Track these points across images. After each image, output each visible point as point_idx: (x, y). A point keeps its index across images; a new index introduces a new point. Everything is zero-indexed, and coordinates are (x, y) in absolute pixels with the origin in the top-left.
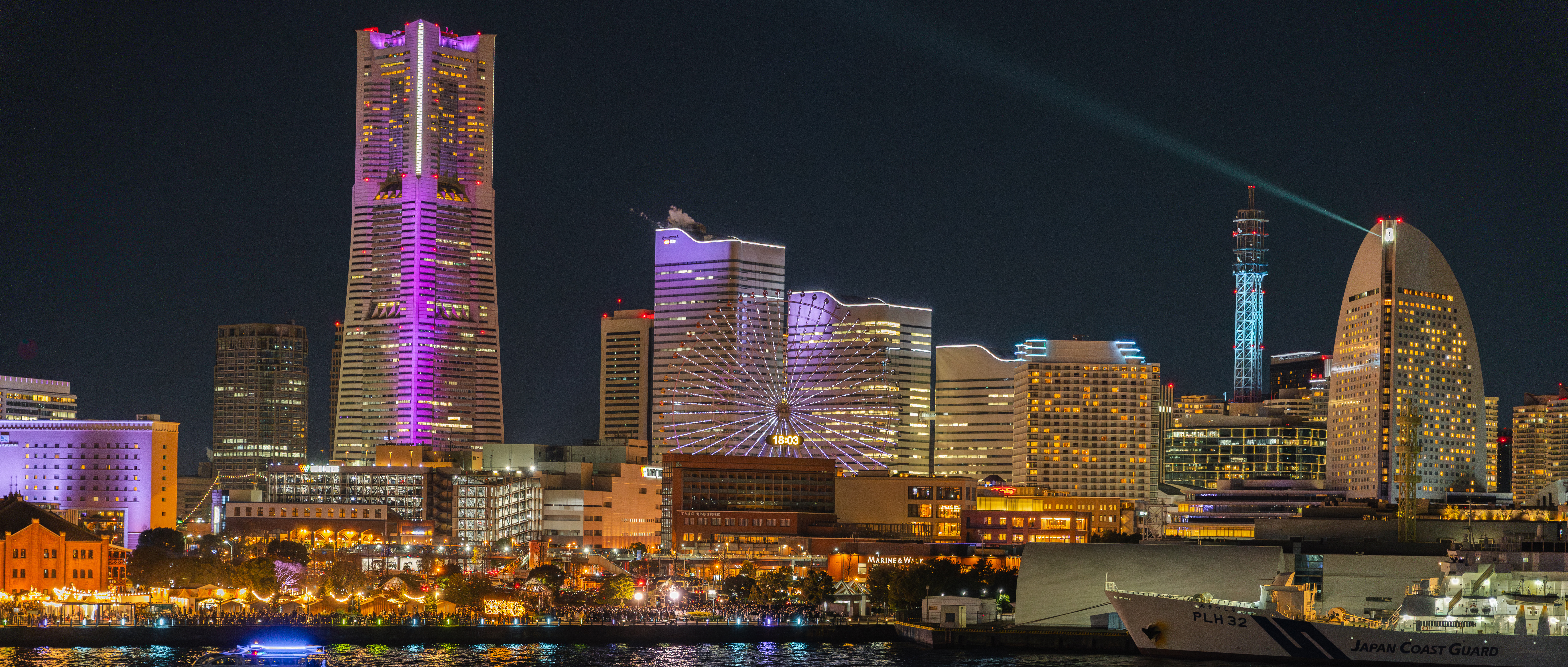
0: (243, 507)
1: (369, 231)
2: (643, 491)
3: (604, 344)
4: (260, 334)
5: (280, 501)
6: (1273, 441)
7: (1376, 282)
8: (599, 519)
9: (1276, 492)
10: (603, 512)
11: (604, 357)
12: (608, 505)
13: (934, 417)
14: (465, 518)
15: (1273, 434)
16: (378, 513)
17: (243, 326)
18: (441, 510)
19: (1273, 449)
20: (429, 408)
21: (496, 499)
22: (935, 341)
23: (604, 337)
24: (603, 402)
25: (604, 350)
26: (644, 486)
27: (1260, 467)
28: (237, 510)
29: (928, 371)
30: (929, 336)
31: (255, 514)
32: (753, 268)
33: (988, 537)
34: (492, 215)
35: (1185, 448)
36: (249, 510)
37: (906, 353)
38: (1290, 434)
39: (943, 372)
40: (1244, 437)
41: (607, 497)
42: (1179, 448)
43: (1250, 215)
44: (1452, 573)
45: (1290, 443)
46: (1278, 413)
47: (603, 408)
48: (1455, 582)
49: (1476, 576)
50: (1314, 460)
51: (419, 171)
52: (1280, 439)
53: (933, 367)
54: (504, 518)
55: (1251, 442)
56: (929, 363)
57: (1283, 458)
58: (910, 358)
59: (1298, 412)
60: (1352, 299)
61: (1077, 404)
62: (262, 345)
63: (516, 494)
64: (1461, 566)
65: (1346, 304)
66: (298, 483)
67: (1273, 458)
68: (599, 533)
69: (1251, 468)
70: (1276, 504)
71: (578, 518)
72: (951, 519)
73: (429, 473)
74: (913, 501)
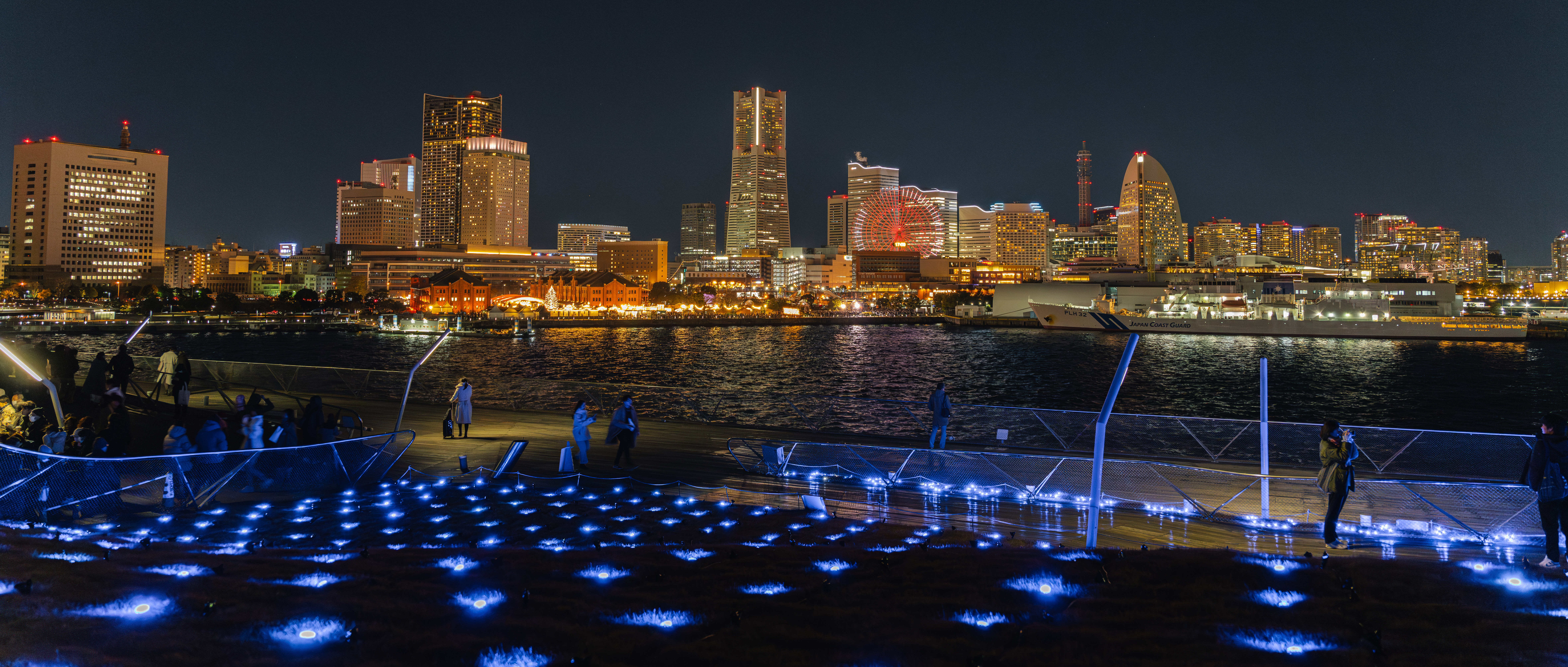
0: (692, 273)
1: (739, 167)
2: (845, 265)
3: (829, 208)
4: (698, 207)
5: (706, 271)
6: (1096, 242)
7: (1136, 178)
8: (828, 276)
9: (1097, 263)
10: (830, 274)
11: (829, 213)
12: (831, 271)
13: (959, 235)
14: (776, 277)
15: (1096, 239)
16: (743, 275)
17: (692, 204)
18: (767, 273)
19: (1096, 245)
20: (762, 234)
21: (788, 269)
22: (958, 205)
23: (829, 206)
24: (829, 231)
25: (829, 211)
26: (845, 263)
27: (1091, 253)
28: (690, 274)
29: (956, 217)
30: (956, 203)
31: (696, 276)
32: (887, 178)
33: (981, 282)
34: (785, 160)
35: (1060, 245)
36: (694, 275)
38: (1103, 239)
39: (962, 217)
40: (1084, 240)
41: (831, 267)
42: (1058, 245)
43: (1084, 153)
44: (1170, 294)
45: (1103, 243)
46: (1098, 231)
47: (829, 233)
48: (1172, 298)
49: (1180, 295)
50: (1113, 249)
51: (757, 144)
52: (1099, 241)
53: (958, 215)
54: (791, 276)
55: (1087, 242)
56: (956, 213)
57: (1100, 249)
58: (948, 211)
59: (1105, 231)
60: (1126, 185)
61: (1016, 228)
62: (699, 211)
63: (796, 267)
64: (1174, 292)
65: (1124, 188)
66: (712, 264)
67: (1096, 249)
68: (828, 282)
69: (1087, 253)
70: (1098, 267)
71: (819, 276)
72: (966, 275)
73: (762, 259)
74: (951, 268)
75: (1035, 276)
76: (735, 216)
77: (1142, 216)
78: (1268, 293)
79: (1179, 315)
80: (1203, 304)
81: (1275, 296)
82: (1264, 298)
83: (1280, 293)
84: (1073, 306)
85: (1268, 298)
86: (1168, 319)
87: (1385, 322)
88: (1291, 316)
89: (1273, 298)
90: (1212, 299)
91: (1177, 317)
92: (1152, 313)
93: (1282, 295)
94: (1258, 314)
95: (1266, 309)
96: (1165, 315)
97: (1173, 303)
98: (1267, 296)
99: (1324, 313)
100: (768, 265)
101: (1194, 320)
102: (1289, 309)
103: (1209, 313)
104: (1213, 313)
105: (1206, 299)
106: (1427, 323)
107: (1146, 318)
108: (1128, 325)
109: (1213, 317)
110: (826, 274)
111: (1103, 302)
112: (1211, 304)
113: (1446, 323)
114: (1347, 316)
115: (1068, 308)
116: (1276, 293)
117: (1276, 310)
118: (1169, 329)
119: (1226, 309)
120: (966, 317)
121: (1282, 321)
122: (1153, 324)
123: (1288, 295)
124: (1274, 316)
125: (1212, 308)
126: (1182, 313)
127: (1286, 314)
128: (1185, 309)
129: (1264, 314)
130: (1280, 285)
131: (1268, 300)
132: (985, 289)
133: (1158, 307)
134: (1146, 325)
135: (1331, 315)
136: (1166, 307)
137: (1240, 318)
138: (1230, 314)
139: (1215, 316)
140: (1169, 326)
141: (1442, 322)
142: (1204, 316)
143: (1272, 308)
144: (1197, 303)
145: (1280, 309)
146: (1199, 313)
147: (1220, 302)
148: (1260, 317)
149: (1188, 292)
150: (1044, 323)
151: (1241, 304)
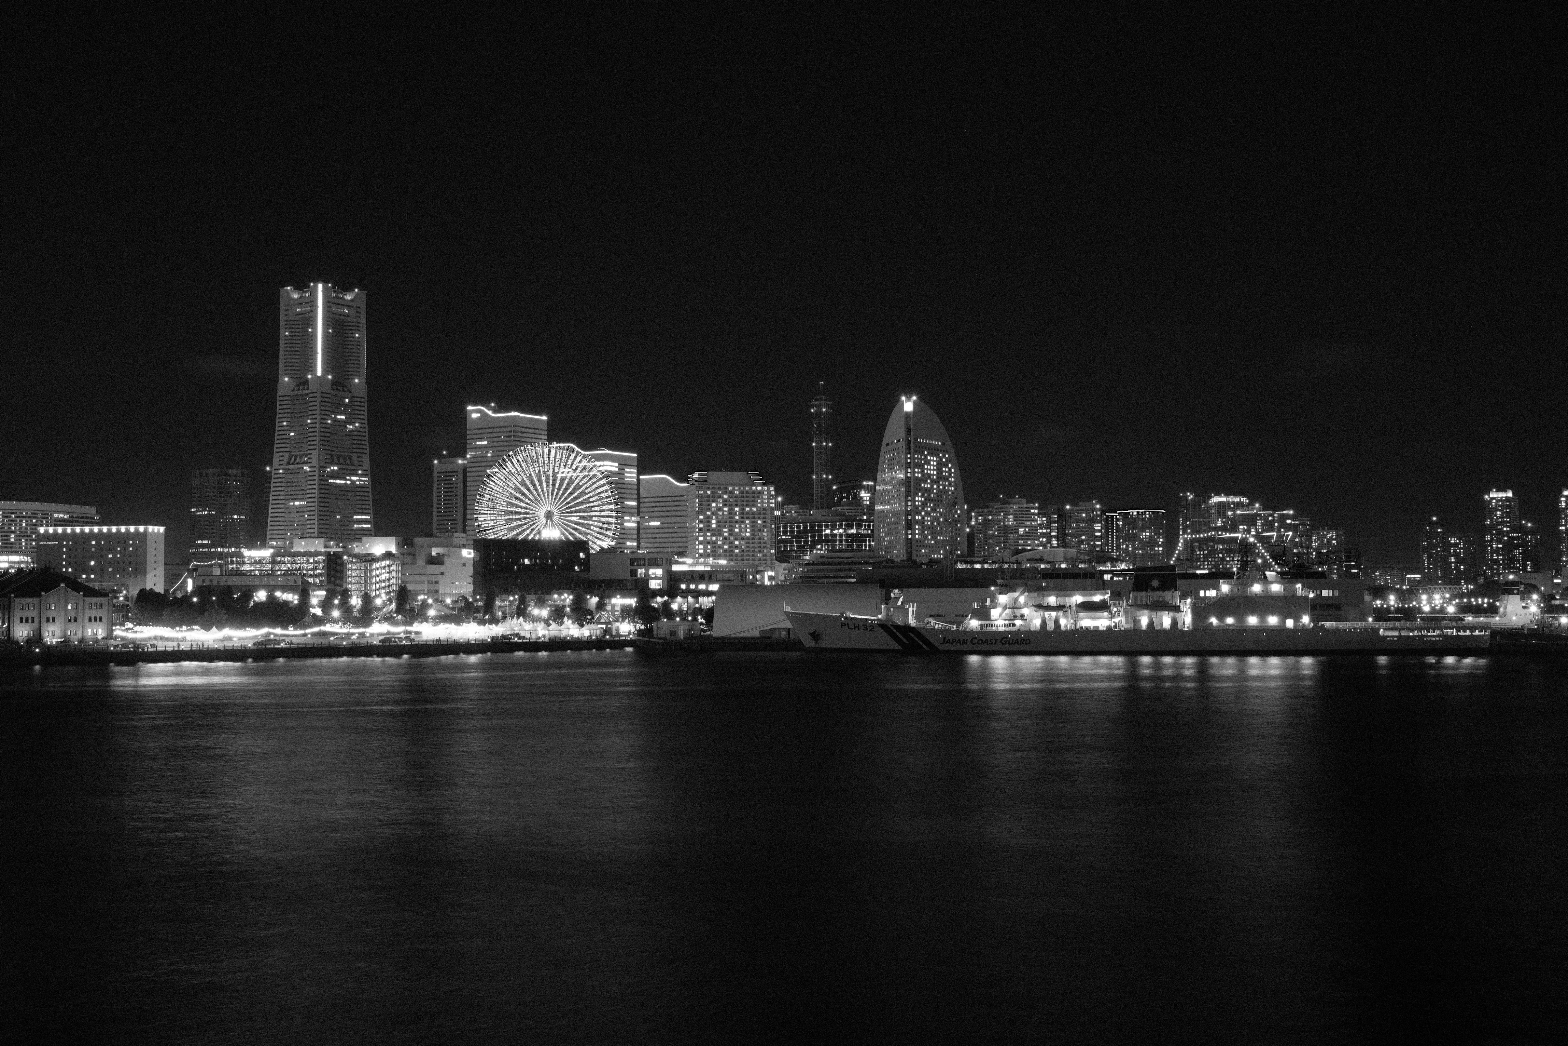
0: (207, 579)
1: (289, 411)
2: (464, 565)
3: (435, 479)
4: (219, 475)
5: (231, 575)
6: (841, 531)
7: (902, 436)
8: (436, 582)
9: (845, 560)
10: (439, 578)
11: (435, 485)
12: (442, 574)
13: (639, 519)
14: (351, 583)
15: (841, 527)
16: (295, 581)
17: (208, 471)
18: (336, 578)
19: (841, 535)
21: (371, 571)
22: (639, 474)
23: (435, 474)
25: (435, 482)
26: (464, 561)
27: (834, 546)
28: (203, 581)
29: (635, 492)
30: (636, 471)
31: (215, 583)
32: (528, 430)
34: (365, 400)
35: (789, 536)
36: (211, 581)
37: (621, 481)
38: (851, 527)
39: (644, 492)
40: (824, 528)
41: (441, 568)
42: (786, 536)
49: (1015, 595)
50: (865, 541)
51: (319, 373)
52: (845, 529)
53: (638, 488)
54: (376, 583)
55: (828, 531)
56: (635, 487)
58: (624, 484)
59: (852, 514)
60: (887, 445)
62: (220, 482)
63: (384, 568)
65: (884, 448)
66: (243, 563)
67: (841, 541)
68: (436, 591)
69: (828, 547)
71: (423, 582)
72: (656, 578)
73: (328, 555)
74: (633, 568)
75: (757, 580)
76: (283, 489)
77: (910, 491)
78: (1141, 590)
79: (1014, 625)
80: (1049, 608)
81: (1151, 594)
82: (1135, 598)
83: (1158, 589)
84: (852, 616)
85: (1141, 597)
86: (998, 632)
87: (1304, 629)
88: (1174, 623)
89: (1147, 597)
90: (1061, 601)
91: (1011, 629)
92: (974, 624)
93: (1160, 593)
94: (1127, 622)
95: (1139, 613)
96: (993, 626)
97: (1005, 607)
98: (1139, 594)
99: (1221, 618)
100: (337, 564)
101: (1035, 633)
102: (1171, 614)
103: (1057, 621)
104: (1063, 622)
105: (1052, 600)
106: (1361, 630)
107: (965, 632)
108: (937, 643)
109: (1063, 628)
110: (434, 578)
111: (899, 607)
112: (1060, 608)
113: (1385, 630)
114: (1253, 620)
115: (846, 618)
116: (1153, 589)
117: (1154, 615)
118: (998, 647)
119: (1082, 614)
120: (673, 638)
121: (1163, 632)
122: (975, 641)
123: (1170, 593)
124: (1151, 624)
125: (1061, 613)
126: (1018, 623)
127: (1166, 621)
128: (1022, 616)
129: (1136, 622)
130: (1158, 577)
131: (1141, 600)
132: (693, 597)
133: (983, 614)
134: (965, 642)
135: (1230, 620)
136: (995, 613)
137: (1101, 628)
138: (1087, 622)
139: (1066, 626)
140: (998, 643)
141: (1379, 629)
142: (1050, 626)
143: (1146, 612)
144: (1040, 607)
145: (1159, 613)
146: (1044, 622)
147: (1073, 605)
148: (1130, 626)
149: (1029, 589)
150: (809, 642)
151: (1102, 606)
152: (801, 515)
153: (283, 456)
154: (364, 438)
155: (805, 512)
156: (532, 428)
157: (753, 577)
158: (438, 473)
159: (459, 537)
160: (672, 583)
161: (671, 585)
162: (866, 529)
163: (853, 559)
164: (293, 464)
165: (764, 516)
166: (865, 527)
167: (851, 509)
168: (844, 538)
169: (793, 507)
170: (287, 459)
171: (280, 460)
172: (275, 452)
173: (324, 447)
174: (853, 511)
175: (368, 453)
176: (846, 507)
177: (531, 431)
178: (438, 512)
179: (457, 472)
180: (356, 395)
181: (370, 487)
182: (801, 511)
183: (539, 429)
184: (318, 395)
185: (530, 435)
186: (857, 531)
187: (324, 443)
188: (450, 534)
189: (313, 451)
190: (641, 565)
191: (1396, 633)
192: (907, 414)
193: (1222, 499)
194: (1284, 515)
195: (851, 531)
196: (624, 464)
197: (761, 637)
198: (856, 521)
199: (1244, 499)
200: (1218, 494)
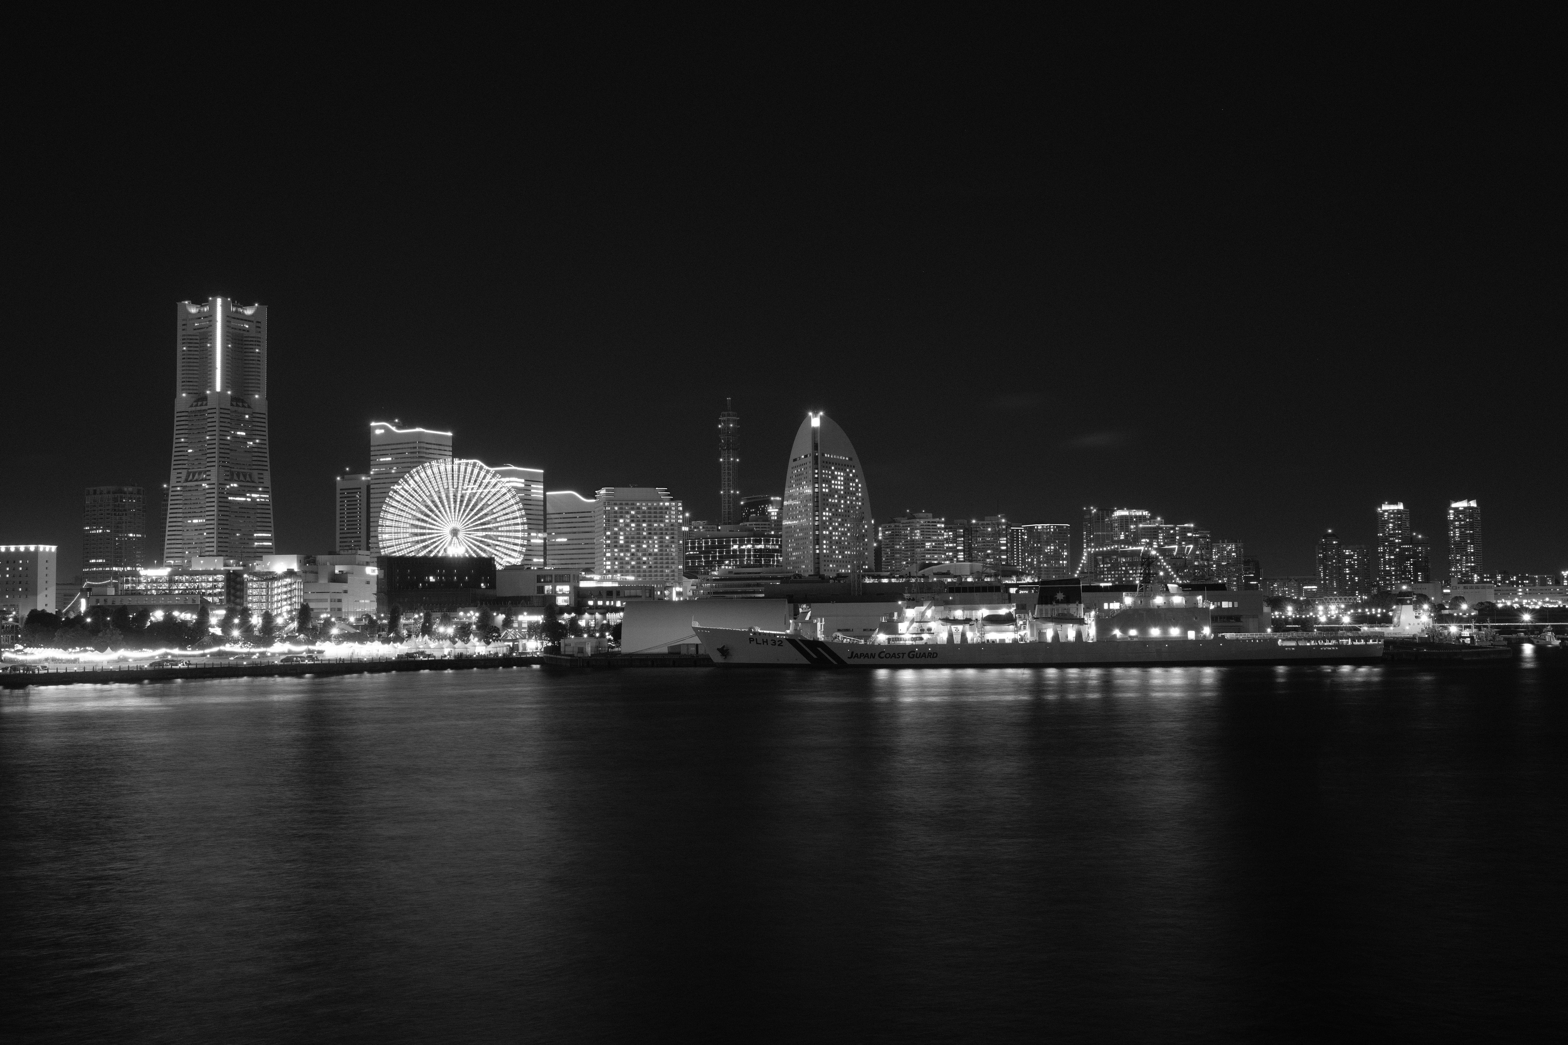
0: (102, 598)
1: (186, 427)
2: (368, 583)
3: (338, 496)
4: (114, 493)
5: (127, 594)
6: (749, 546)
7: (809, 451)
8: (340, 601)
9: (753, 576)
10: (343, 596)
11: (338, 504)
12: (346, 592)
13: (546, 535)
14: (252, 602)
15: (749, 542)
16: (194, 601)
17: (102, 488)
18: (236, 597)
19: (749, 550)
21: (272, 589)
22: (546, 490)
23: (338, 491)
25: (338, 499)
26: (368, 579)
27: (742, 562)
28: (98, 601)
29: (542, 508)
30: (542, 487)
31: (109, 603)
32: (433, 447)
34: (266, 416)
35: (697, 551)
36: (105, 601)
37: (528, 497)
38: (759, 542)
39: (551, 509)
40: (732, 544)
41: (344, 586)
42: (693, 551)
44: (907, 608)
46: (751, 530)
47: (338, 531)
48: (910, 613)
49: (922, 609)
50: (773, 556)
51: (218, 389)
52: (753, 544)
53: (545, 505)
54: (278, 601)
55: (736, 547)
56: (542, 503)
57: (755, 556)
58: (530, 500)
59: (761, 529)
60: (795, 460)
62: (115, 499)
64: (912, 603)
65: (791, 464)
67: (749, 556)
68: (340, 610)
69: (736, 562)
71: (326, 600)
72: (564, 595)
73: (228, 574)
74: (540, 584)
75: (665, 596)
76: (181, 506)
77: (818, 506)
78: (1046, 603)
79: (921, 639)
80: (955, 622)
81: (1056, 607)
82: (1041, 611)
83: (1062, 602)
84: (760, 631)
85: (1046, 610)
86: (905, 646)
87: (1204, 641)
88: (1079, 635)
89: (1052, 610)
90: (968, 614)
91: (918, 642)
92: (882, 638)
93: (1065, 606)
94: (1032, 635)
95: (1044, 626)
96: (900, 639)
97: (912, 621)
98: (1044, 607)
99: (1124, 630)
100: (237, 583)
101: (942, 646)
102: (1076, 626)
103: (963, 635)
104: (970, 636)
105: (959, 614)
106: (1260, 640)
107: (873, 646)
108: (844, 658)
109: (969, 641)
110: (338, 597)
111: (807, 622)
112: (967, 621)
113: (1283, 640)
114: (1155, 632)
115: (755, 633)
116: (1058, 602)
117: (1059, 627)
118: (907, 660)
119: (988, 628)
120: (580, 655)
121: (1068, 644)
122: (883, 655)
123: (1074, 605)
124: (1056, 637)
125: (967, 626)
126: (926, 636)
127: (1070, 633)
128: (929, 630)
129: (1041, 634)
130: (1063, 590)
131: (1047, 613)
132: (600, 613)
133: (891, 628)
134: (873, 656)
135: (1133, 632)
136: (902, 627)
137: (1007, 641)
138: (994, 635)
139: (973, 639)
140: (906, 656)
141: (1277, 640)
142: (957, 639)
143: (1051, 625)
144: (947, 621)
145: (1064, 626)
146: (951, 635)
147: (980, 618)
148: (1035, 638)
149: (936, 603)
150: (717, 658)
151: (1008, 620)
152: (709, 530)
153: (180, 473)
154: (266, 455)
155: (713, 528)
156: (437, 445)
157: (661, 593)
158: (341, 490)
159: (362, 555)
160: (580, 599)
161: (578, 601)
162: (774, 545)
163: (761, 575)
164: (191, 481)
165: (672, 531)
166: (773, 542)
167: (759, 525)
168: (752, 553)
169: (701, 522)
170: (185, 475)
171: (177, 478)
172: (172, 469)
173: (223, 464)
174: (761, 526)
175: (269, 470)
176: (754, 523)
177: (436, 447)
178: (341, 529)
179: (360, 488)
180: (256, 411)
181: (271, 504)
182: (709, 526)
183: (444, 445)
184: (217, 411)
185: (435, 452)
186: (765, 546)
187: (223, 460)
188: (354, 551)
189: (212, 468)
190: (547, 582)
191: (1293, 644)
192: (815, 430)
193: (1125, 513)
194: (1185, 528)
195: (759, 547)
196: (530, 480)
197: (670, 653)
198: (764, 536)
199: (1145, 513)
200: (1121, 508)
